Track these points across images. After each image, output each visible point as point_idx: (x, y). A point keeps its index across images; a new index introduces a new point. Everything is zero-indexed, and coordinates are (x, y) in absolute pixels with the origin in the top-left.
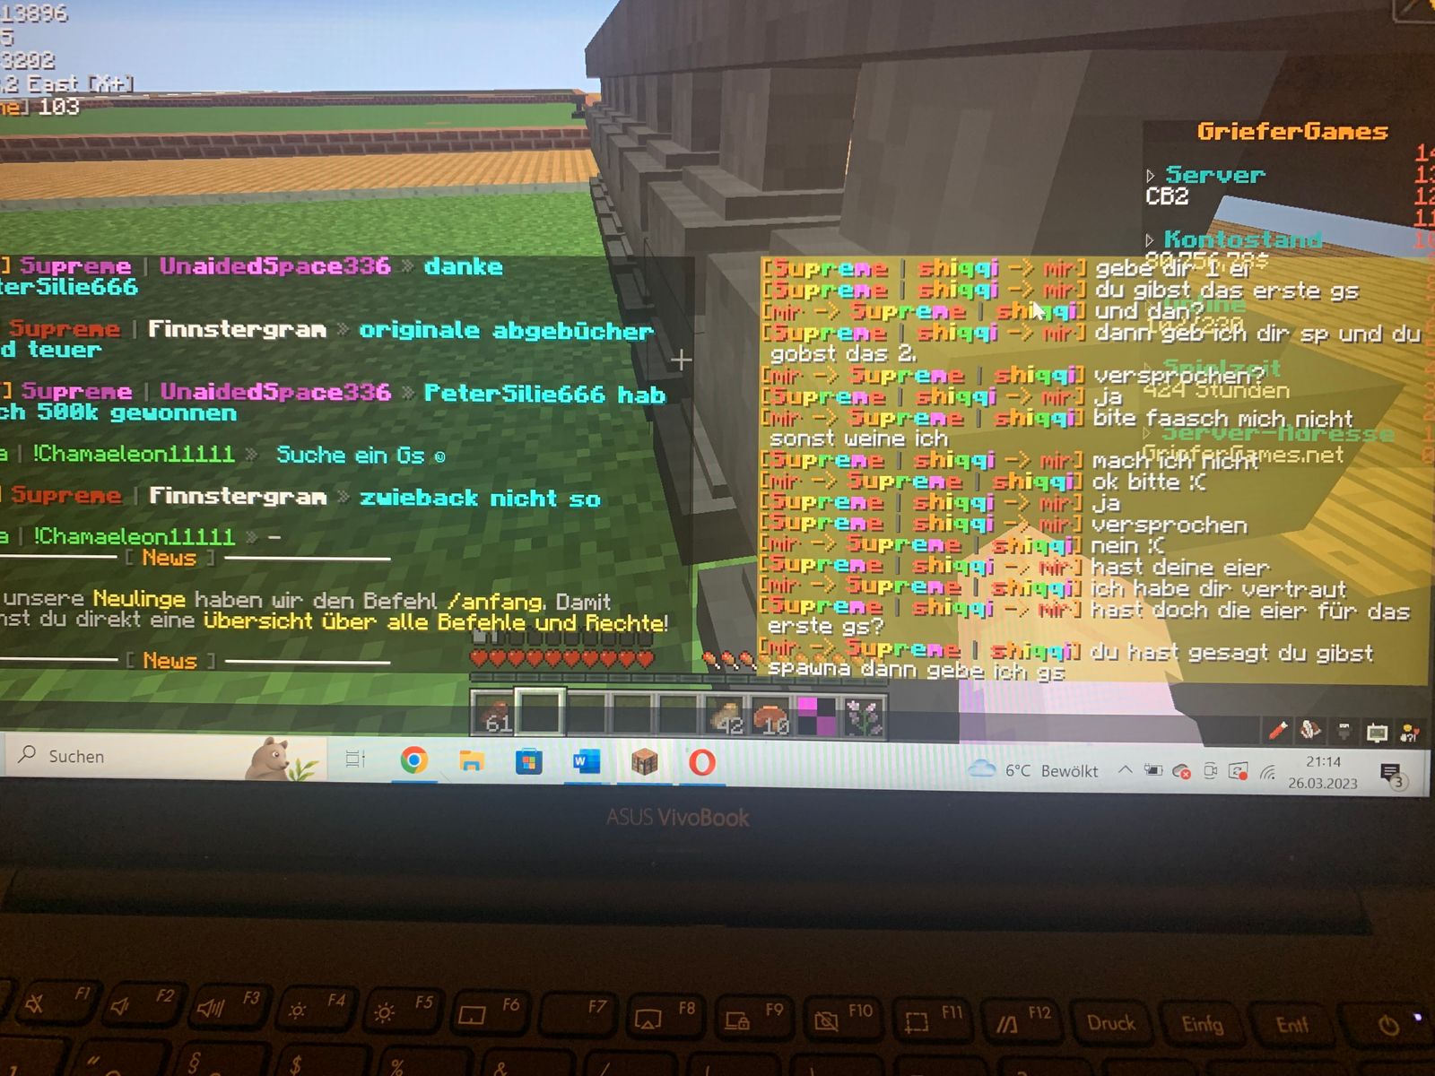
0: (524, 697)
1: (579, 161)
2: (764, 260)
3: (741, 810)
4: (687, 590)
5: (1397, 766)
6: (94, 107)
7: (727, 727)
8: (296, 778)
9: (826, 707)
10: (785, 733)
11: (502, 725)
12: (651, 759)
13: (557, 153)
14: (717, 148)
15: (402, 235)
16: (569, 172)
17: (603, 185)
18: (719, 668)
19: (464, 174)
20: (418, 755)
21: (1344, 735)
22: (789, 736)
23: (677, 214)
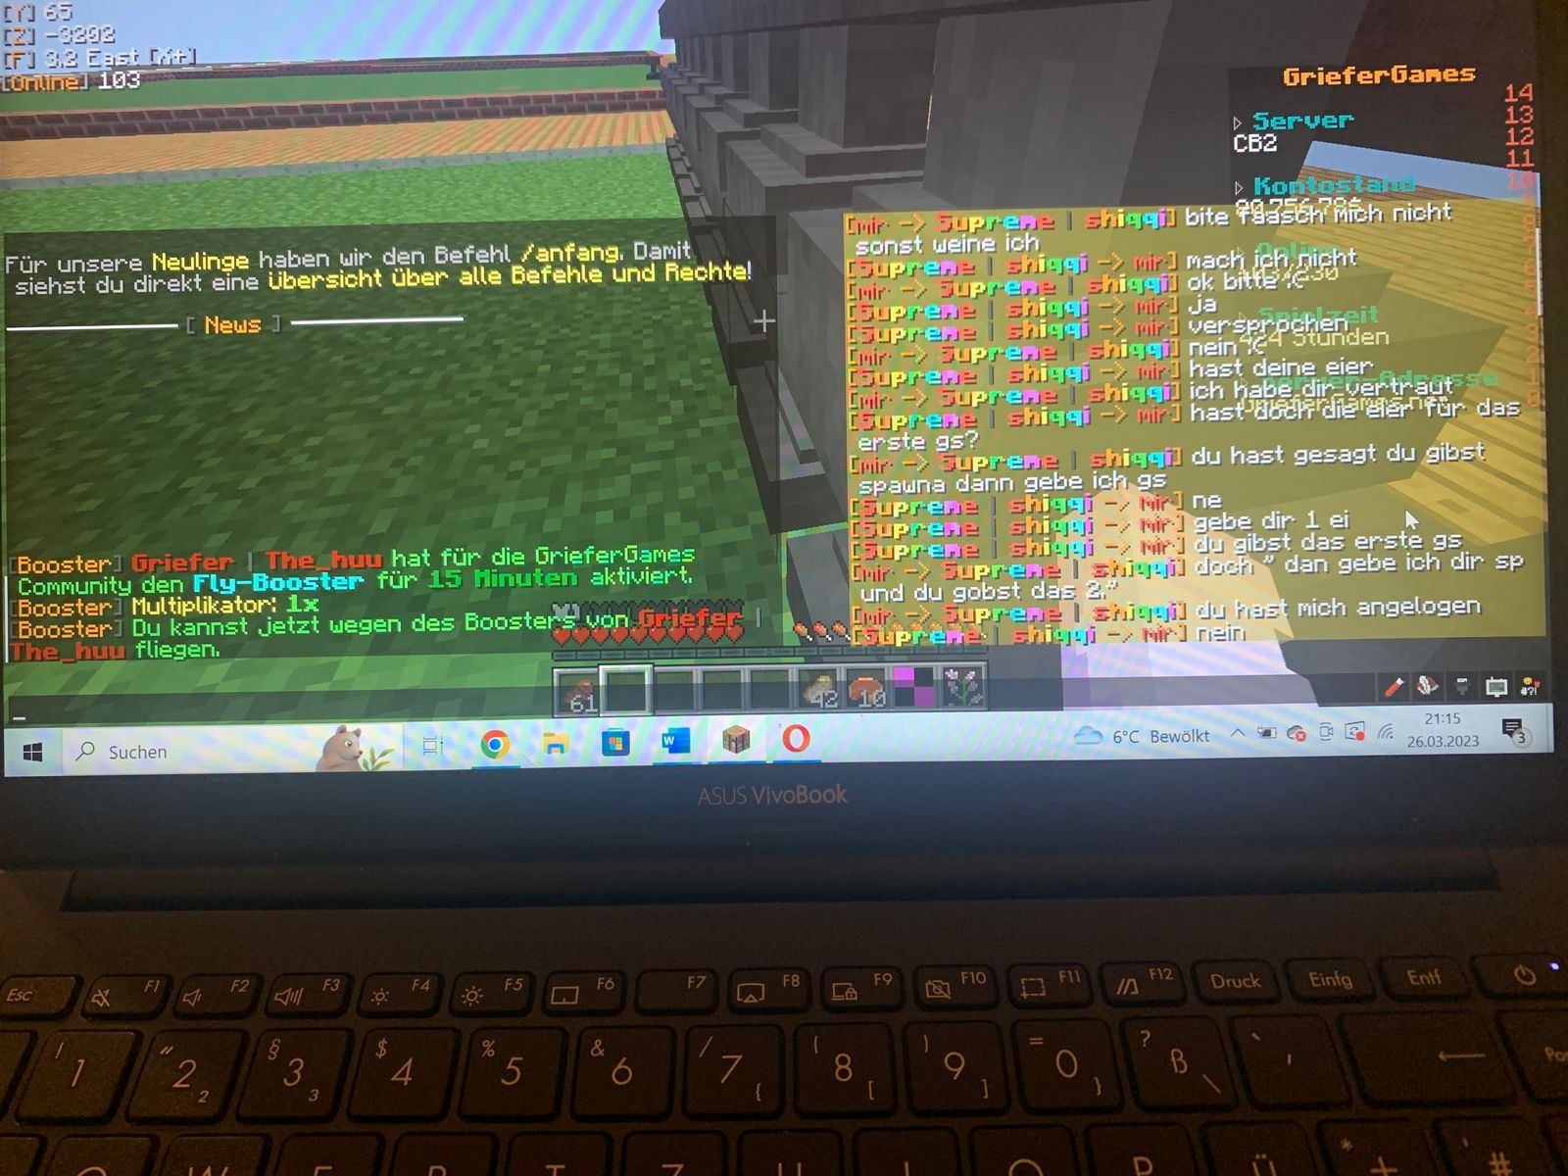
0: (609, 675)
1: (655, 123)
2: (847, 217)
3: (838, 785)
4: (776, 560)
5: (1519, 721)
6: (155, 80)
7: (821, 701)
8: (370, 768)
9: (924, 677)
10: (882, 706)
11: (586, 704)
12: (743, 736)
13: (632, 115)
14: (797, 107)
15: (475, 202)
16: (645, 134)
17: (680, 146)
18: (811, 639)
19: (535, 140)
20: (499, 739)
21: (1462, 691)
22: (886, 708)
23: (757, 174)
